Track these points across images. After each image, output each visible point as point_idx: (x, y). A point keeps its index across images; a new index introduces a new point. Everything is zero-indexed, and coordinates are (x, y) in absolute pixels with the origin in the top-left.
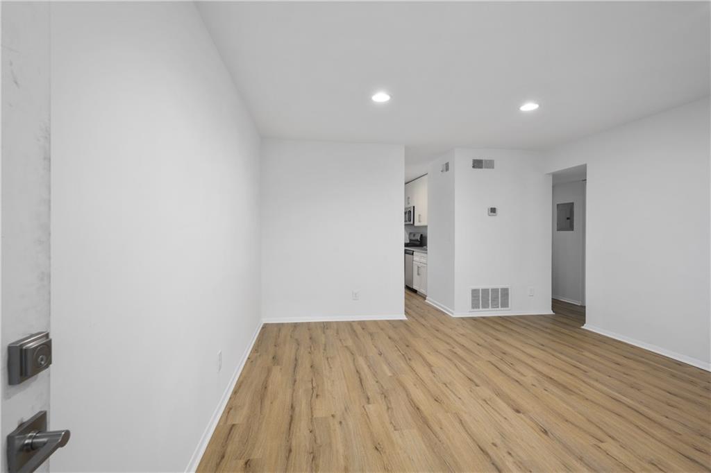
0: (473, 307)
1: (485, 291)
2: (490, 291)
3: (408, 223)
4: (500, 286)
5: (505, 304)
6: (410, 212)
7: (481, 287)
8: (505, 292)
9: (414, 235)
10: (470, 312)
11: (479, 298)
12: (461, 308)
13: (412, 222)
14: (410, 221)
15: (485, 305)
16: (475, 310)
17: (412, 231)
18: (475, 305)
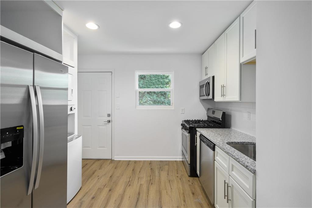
3: (206, 97)
6: (209, 83)
9: (214, 112)
13: (210, 97)
14: (209, 95)
17: (210, 107)
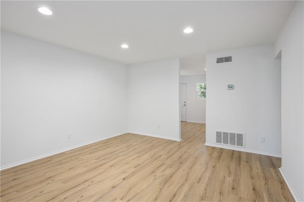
0: (217, 142)
1: (226, 134)
2: (229, 134)
4: (236, 132)
5: (240, 143)
7: (222, 131)
8: (240, 137)
10: (215, 144)
11: (221, 137)
12: (211, 141)
15: (226, 142)
16: (218, 143)
18: (218, 141)
